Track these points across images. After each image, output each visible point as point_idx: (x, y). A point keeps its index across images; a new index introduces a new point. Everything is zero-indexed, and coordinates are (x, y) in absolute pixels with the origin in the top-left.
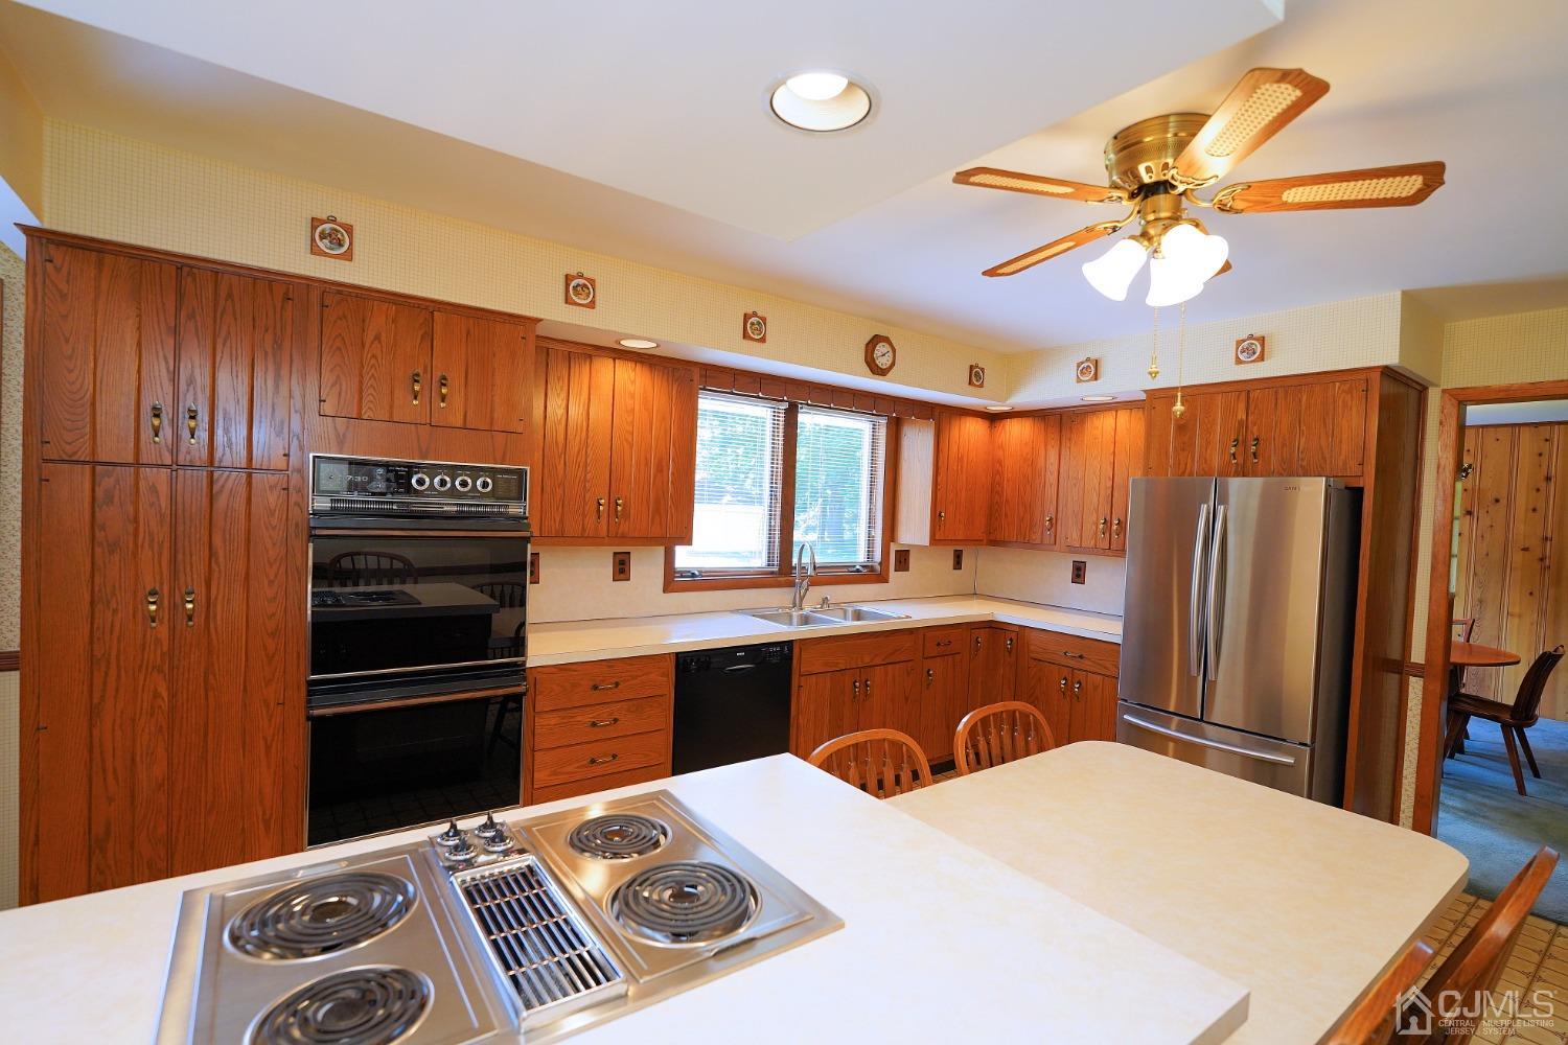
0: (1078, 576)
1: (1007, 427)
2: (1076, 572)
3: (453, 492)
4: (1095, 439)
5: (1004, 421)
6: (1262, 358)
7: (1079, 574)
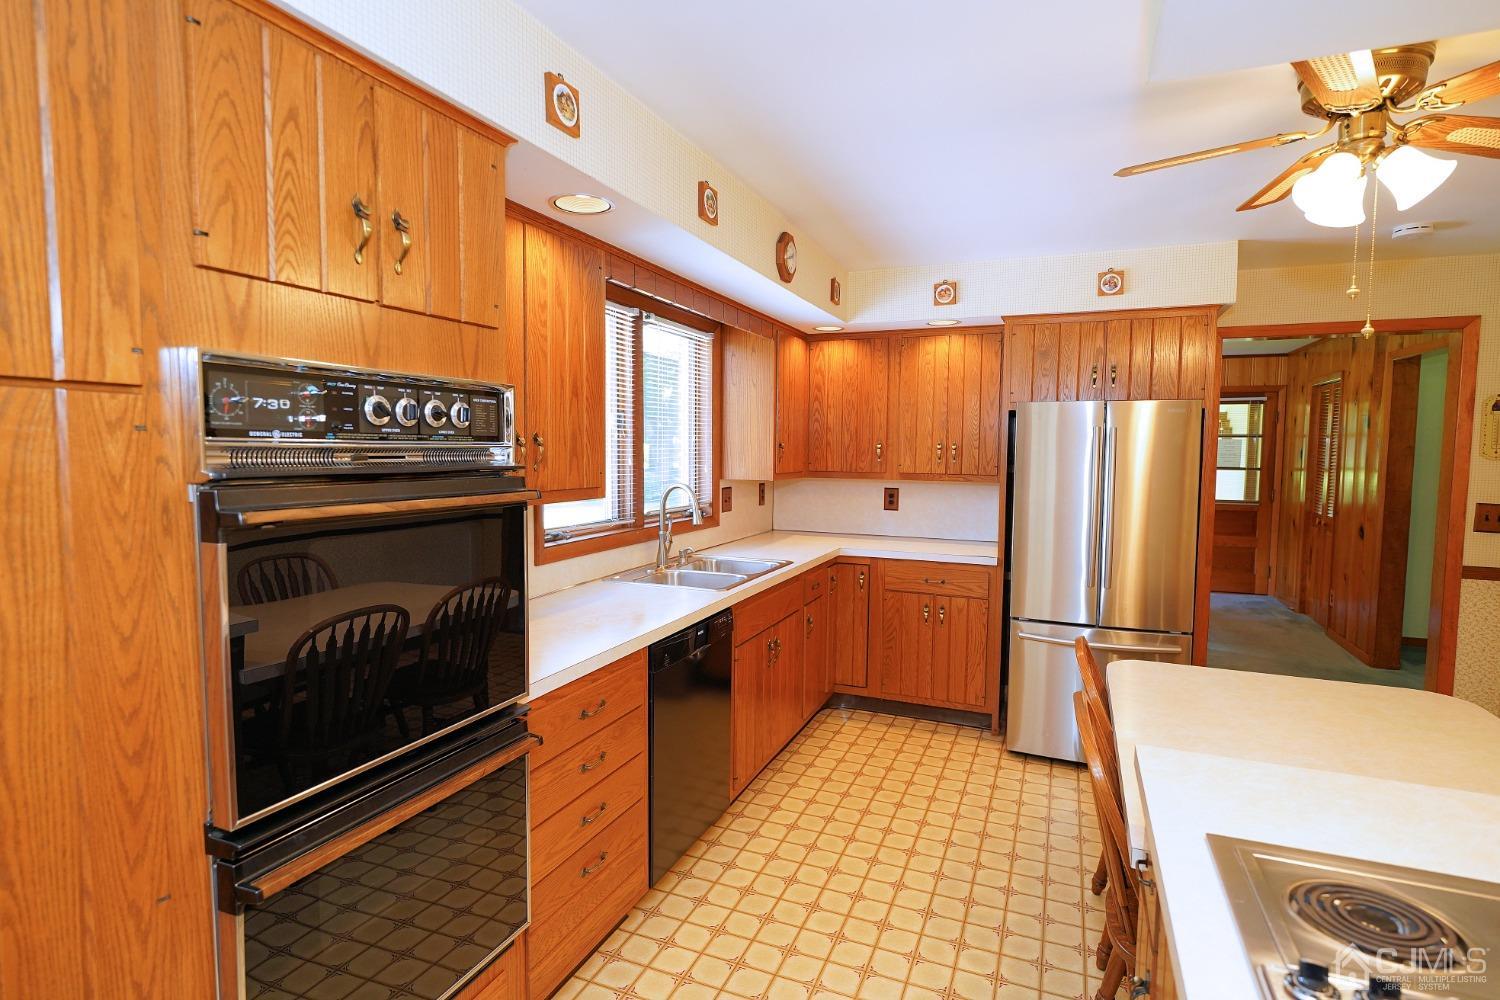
0: (891, 502)
1: (821, 350)
2: (888, 499)
3: (420, 430)
4: (927, 364)
5: (821, 344)
6: (1121, 292)
7: (891, 500)
